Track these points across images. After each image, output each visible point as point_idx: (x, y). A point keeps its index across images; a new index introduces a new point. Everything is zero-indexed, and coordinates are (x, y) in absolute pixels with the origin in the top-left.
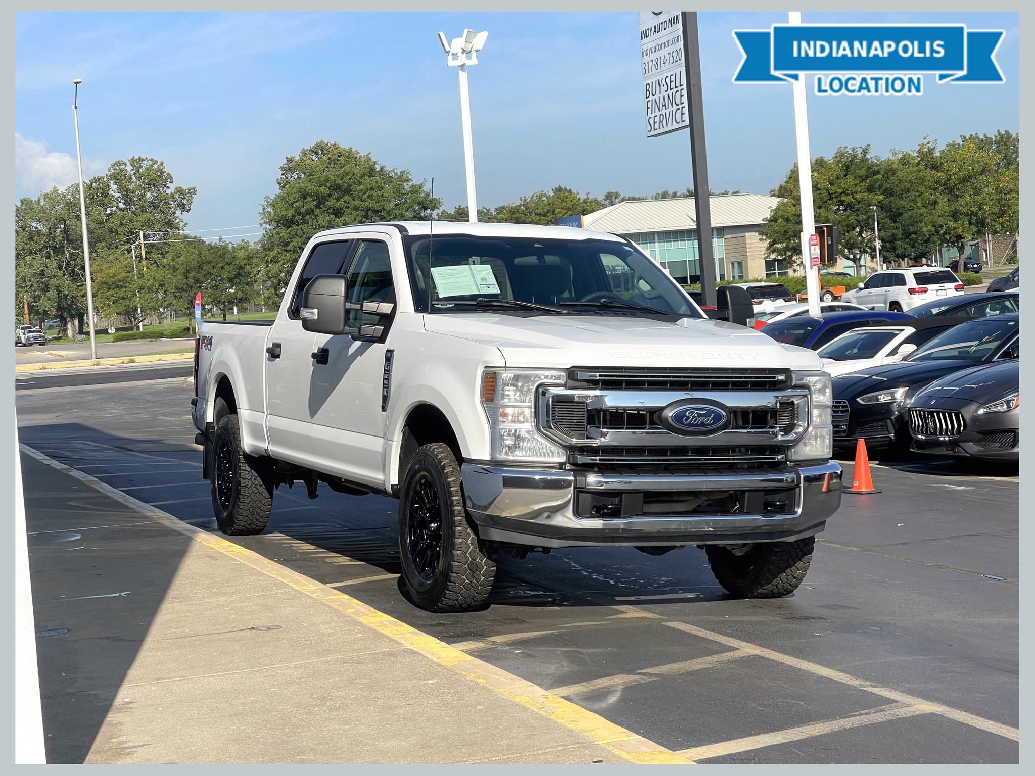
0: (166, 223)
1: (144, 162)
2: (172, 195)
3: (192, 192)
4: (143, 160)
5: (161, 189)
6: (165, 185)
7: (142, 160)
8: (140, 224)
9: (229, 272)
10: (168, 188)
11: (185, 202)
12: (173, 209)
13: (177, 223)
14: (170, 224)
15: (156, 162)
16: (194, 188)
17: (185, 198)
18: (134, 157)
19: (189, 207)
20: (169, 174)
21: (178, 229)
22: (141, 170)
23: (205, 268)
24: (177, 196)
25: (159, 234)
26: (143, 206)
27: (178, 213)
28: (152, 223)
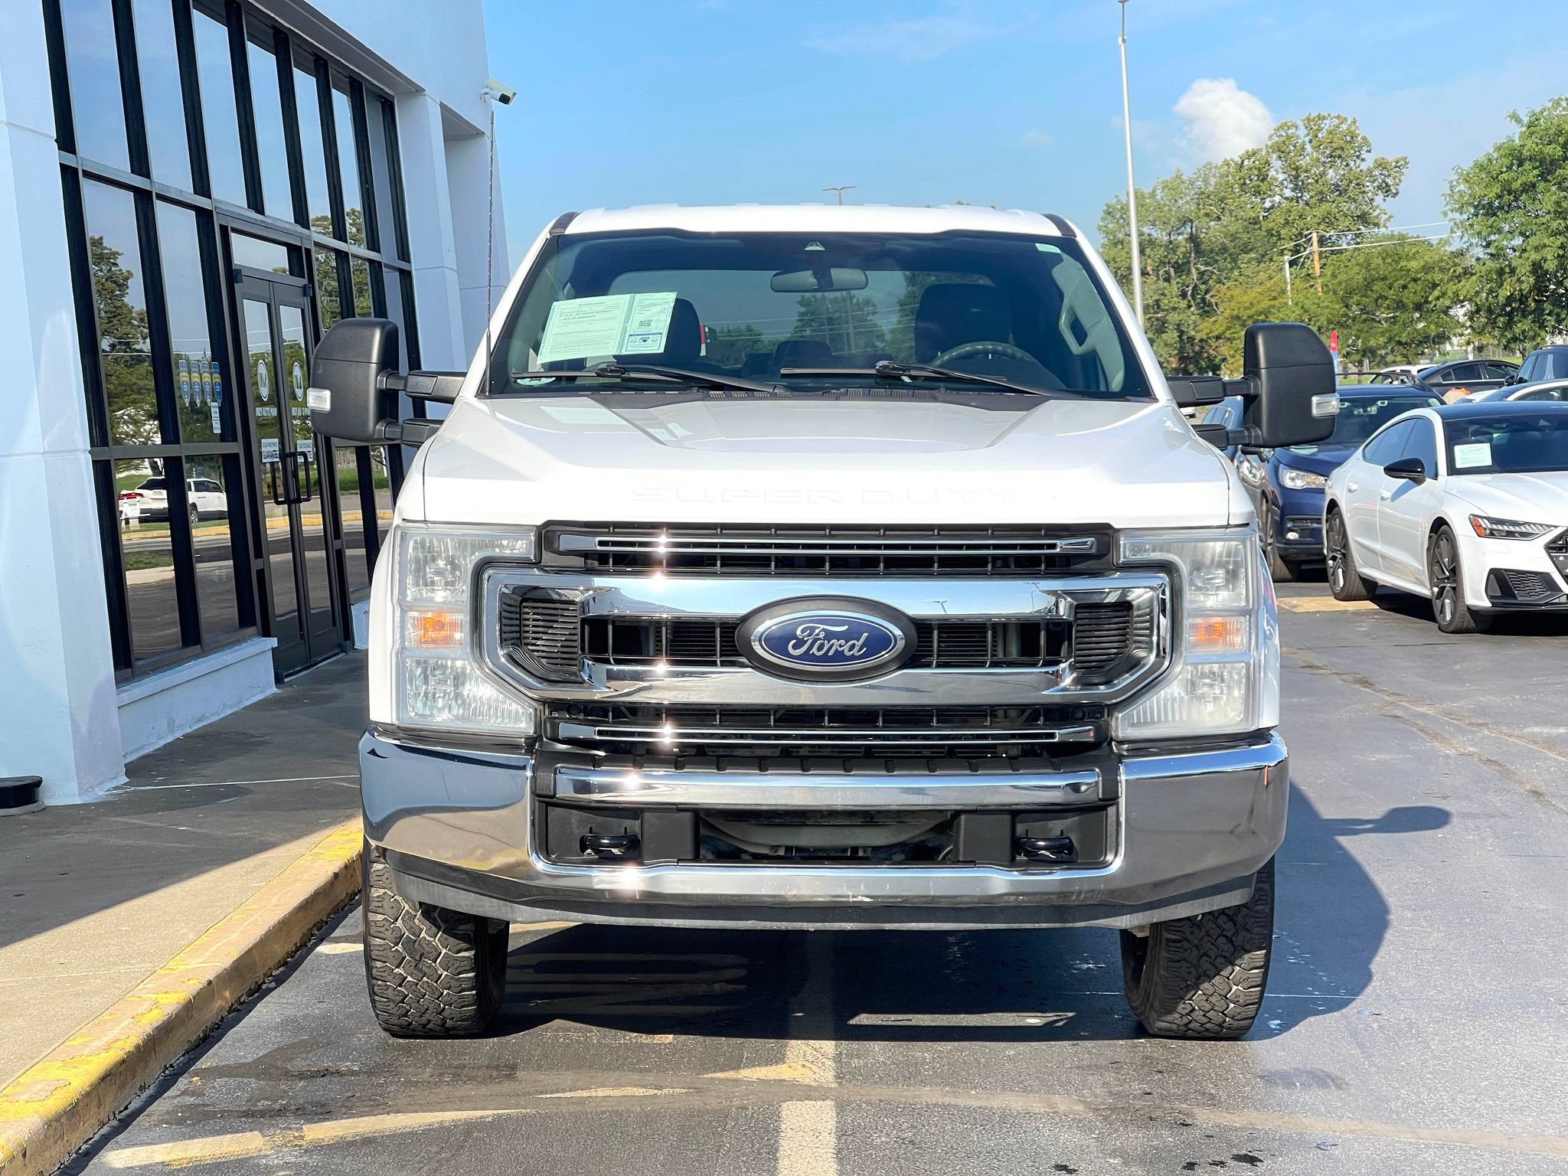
0: (1358, 217)
1: (1325, 121)
2: (1370, 171)
3: (1400, 165)
4: (1324, 118)
5: (1352, 163)
6: (1358, 157)
7: (1321, 118)
8: (1316, 220)
10: (1363, 160)
11: (1389, 181)
12: (1370, 194)
13: (1377, 217)
14: (1364, 218)
15: (1345, 119)
16: (1406, 158)
17: (1389, 175)
18: (1310, 114)
19: (1397, 189)
20: (1364, 138)
21: (1377, 225)
22: (1320, 135)
23: (1374, 288)
24: (1376, 172)
25: (1346, 236)
26: (1321, 193)
27: (1379, 199)
28: (1335, 218)
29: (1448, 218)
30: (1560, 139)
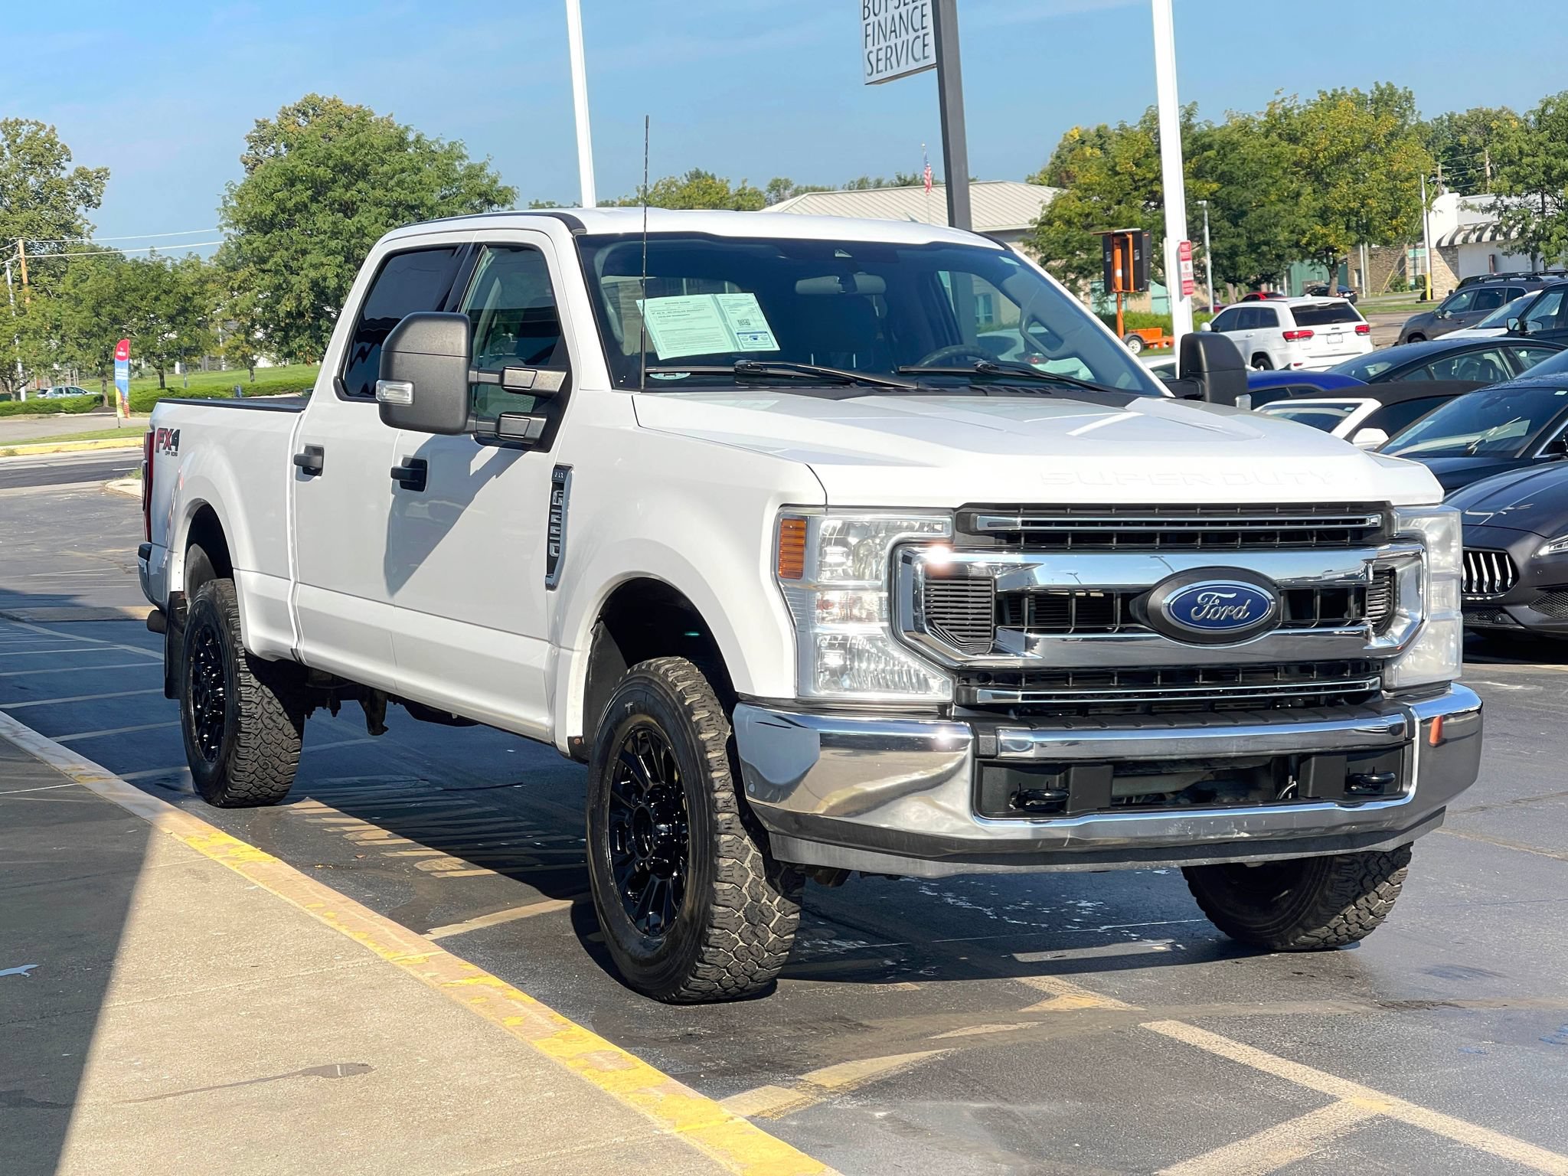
0: (61, 225)
1: (23, 127)
2: (71, 181)
3: (102, 175)
4: (22, 124)
5: (53, 171)
6: (58, 165)
7: (19, 123)
8: (18, 227)
9: (168, 305)
10: (63, 168)
11: (91, 191)
12: (71, 203)
13: (79, 226)
14: (67, 227)
15: (44, 126)
16: (106, 169)
17: (91, 186)
18: (7, 119)
19: (98, 200)
20: (63, 147)
21: (79, 234)
22: (18, 141)
23: (127, 298)
24: (77, 182)
25: (50, 244)
26: (22, 199)
27: (81, 209)
28: (38, 225)
29: (223, 233)
30: (330, 162)
